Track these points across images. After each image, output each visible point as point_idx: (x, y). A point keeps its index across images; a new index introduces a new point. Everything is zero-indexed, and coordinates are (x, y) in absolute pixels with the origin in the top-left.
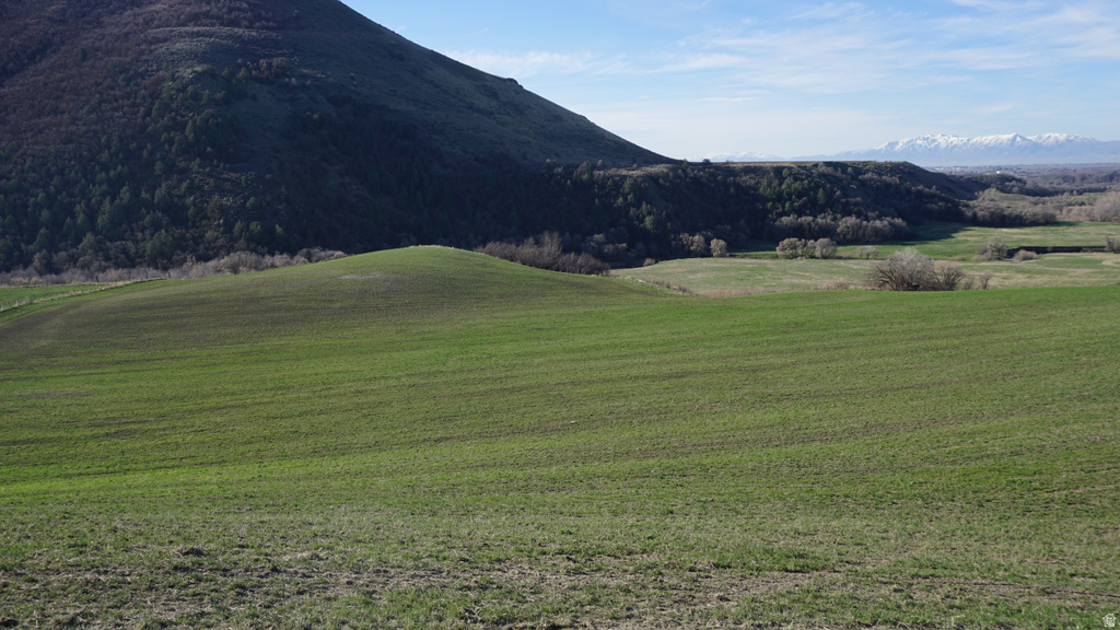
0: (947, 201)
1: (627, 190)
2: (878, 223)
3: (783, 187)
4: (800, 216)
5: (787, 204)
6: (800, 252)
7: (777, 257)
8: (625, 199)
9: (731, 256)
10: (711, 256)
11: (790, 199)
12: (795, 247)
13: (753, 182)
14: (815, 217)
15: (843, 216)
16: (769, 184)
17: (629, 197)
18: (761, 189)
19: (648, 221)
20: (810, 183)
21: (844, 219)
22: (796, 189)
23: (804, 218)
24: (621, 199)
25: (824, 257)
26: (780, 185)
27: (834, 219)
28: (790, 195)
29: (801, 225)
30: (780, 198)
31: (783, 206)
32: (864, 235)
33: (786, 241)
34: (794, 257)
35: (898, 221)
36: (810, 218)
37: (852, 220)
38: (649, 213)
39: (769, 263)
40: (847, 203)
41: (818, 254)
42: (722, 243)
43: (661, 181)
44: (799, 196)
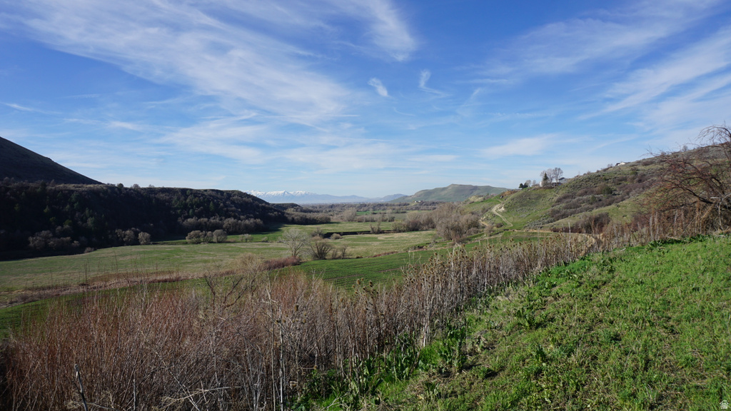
0: (278, 211)
1: (73, 200)
2: (247, 222)
3: (188, 201)
4: (199, 218)
5: (191, 211)
6: (202, 240)
7: (186, 243)
8: (72, 206)
9: (154, 244)
10: (139, 244)
11: (192, 208)
12: (199, 237)
13: (167, 198)
14: (209, 218)
15: (226, 218)
16: (178, 199)
17: (75, 205)
18: (173, 202)
19: (90, 221)
20: (204, 199)
21: (227, 220)
22: (196, 202)
23: (202, 219)
24: (68, 206)
25: (219, 242)
26: (185, 200)
27: (221, 220)
28: (192, 205)
29: (200, 224)
30: (185, 207)
31: (188, 213)
32: (239, 229)
33: (192, 233)
34: (199, 243)
35: (258, 221)
36: (206, 219)
37: (231, 220)
38: (91, 216)
39: (183, 247)
40: (227, 211)
41: (215, 240)
42: (147, 235)
43: (101, 194)
44: (198, 206)
